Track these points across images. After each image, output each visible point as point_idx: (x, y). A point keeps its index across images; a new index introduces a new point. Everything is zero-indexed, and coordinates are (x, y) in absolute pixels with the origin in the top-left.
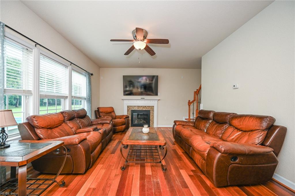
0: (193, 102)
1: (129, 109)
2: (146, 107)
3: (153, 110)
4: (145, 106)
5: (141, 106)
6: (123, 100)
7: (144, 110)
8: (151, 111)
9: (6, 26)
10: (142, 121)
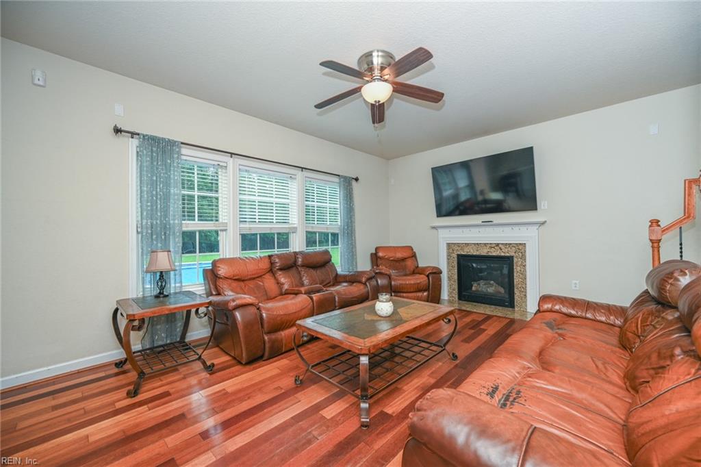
0: (678, 225)
1: (451, 251)
2: (500, 246)
3: (523, 257)
4: (498, 245)
5: (485, 244)
6: (434, 228)
7: (494, 254)
8: (515, 260)
9: (182, 143)
10: (493, 289)
